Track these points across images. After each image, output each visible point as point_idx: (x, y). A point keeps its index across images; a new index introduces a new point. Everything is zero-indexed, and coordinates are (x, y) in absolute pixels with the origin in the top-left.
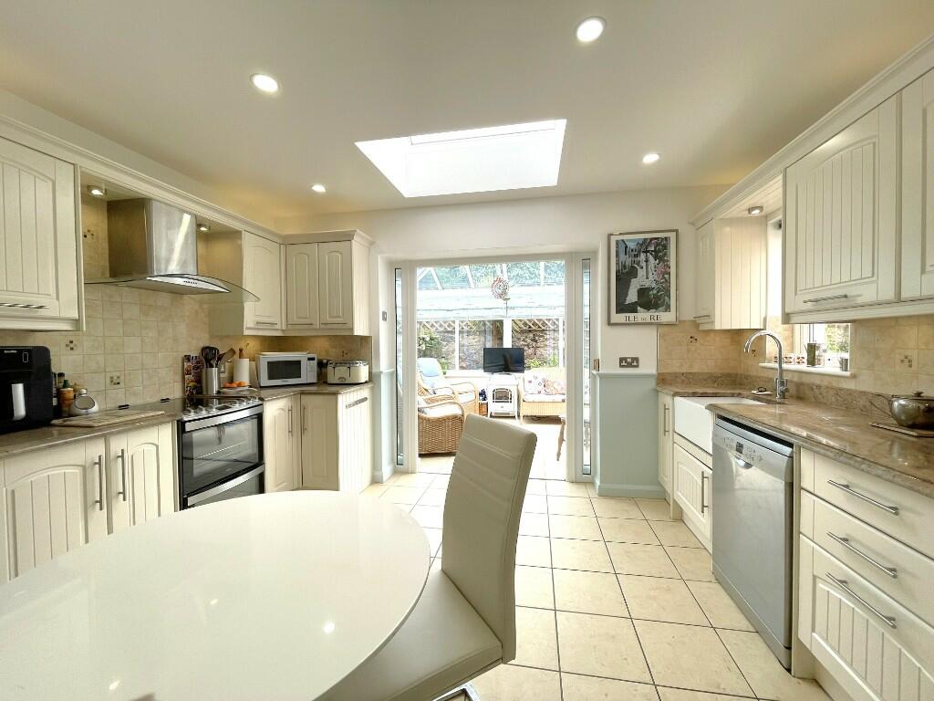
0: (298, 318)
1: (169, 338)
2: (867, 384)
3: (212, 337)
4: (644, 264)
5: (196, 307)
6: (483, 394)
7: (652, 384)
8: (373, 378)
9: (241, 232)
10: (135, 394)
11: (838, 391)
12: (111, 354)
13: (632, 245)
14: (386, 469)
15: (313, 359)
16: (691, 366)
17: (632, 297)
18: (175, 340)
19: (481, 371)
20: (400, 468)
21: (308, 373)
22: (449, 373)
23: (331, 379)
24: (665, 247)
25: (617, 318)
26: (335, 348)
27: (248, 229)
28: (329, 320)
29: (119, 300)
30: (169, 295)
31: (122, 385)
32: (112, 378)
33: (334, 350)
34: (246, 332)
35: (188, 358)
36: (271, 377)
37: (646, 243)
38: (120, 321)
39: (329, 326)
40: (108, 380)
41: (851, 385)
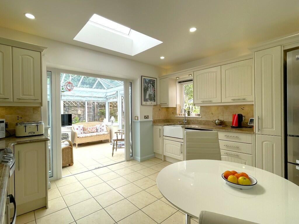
2: (204, 119)
4: (150, 87)
7: (151, 123)
11: (198, 121)
13: (147, 81)
15: (3, 122)
16: (159, 118)
17: (147, 97)
24: (154, 83)
25: (144, 103)
28: (21, 96)
37: (150, 81)
39: (21, 101)
41: (200, 119)
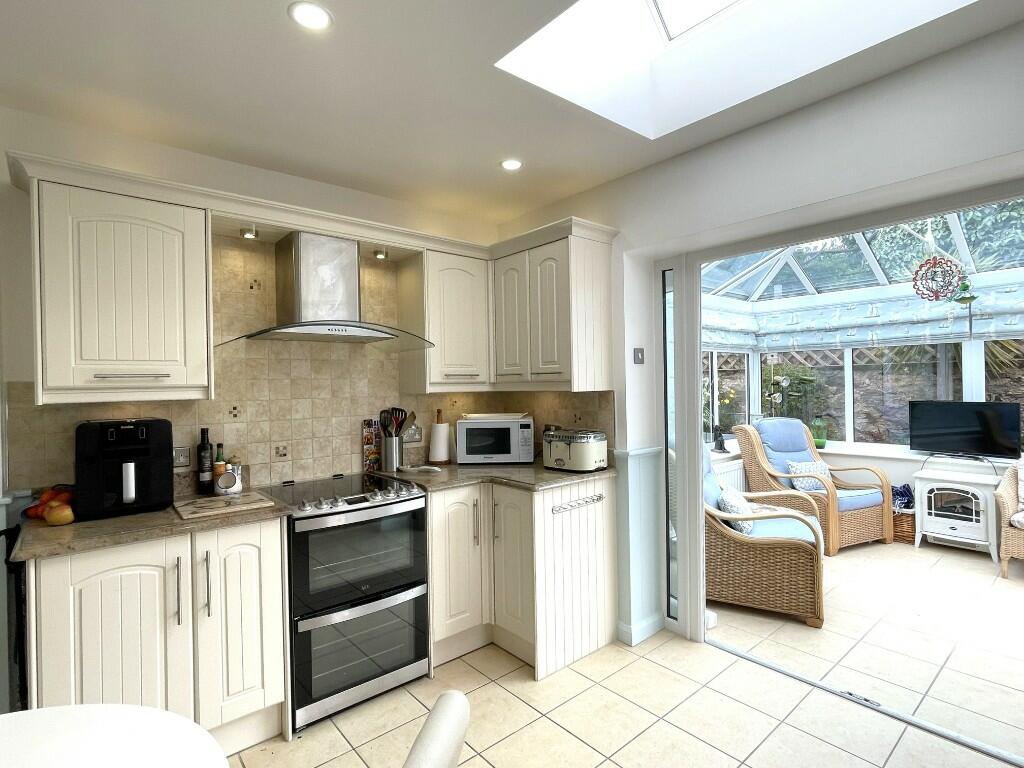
0: (508, 365)
1: (346, 398)
3: (402, 395)
5: (382, 357)
6: (905, 495)
8: (614, 463)
9: (421, 253)
10: (303, 468)
12: (279, 420)
14: (641, 624)
15: (527, 426)
18: (353, 400)
19: (903, 451)
20: (671, 625)
21: (520, 447)
22: (831, 446)
23: (549, 461)
26: (566, 408)
27: (431, 246)
28: (542, 367)
29: (286, 356)
30: (347, 346)
31: (289, 457)
32: (278, 448)
33: (564, 411)
34: (430, 390)
35: (368, 423)
36: (470, 451)
38: (287, 381)
39: (543, 377)
40: (274, 452)
